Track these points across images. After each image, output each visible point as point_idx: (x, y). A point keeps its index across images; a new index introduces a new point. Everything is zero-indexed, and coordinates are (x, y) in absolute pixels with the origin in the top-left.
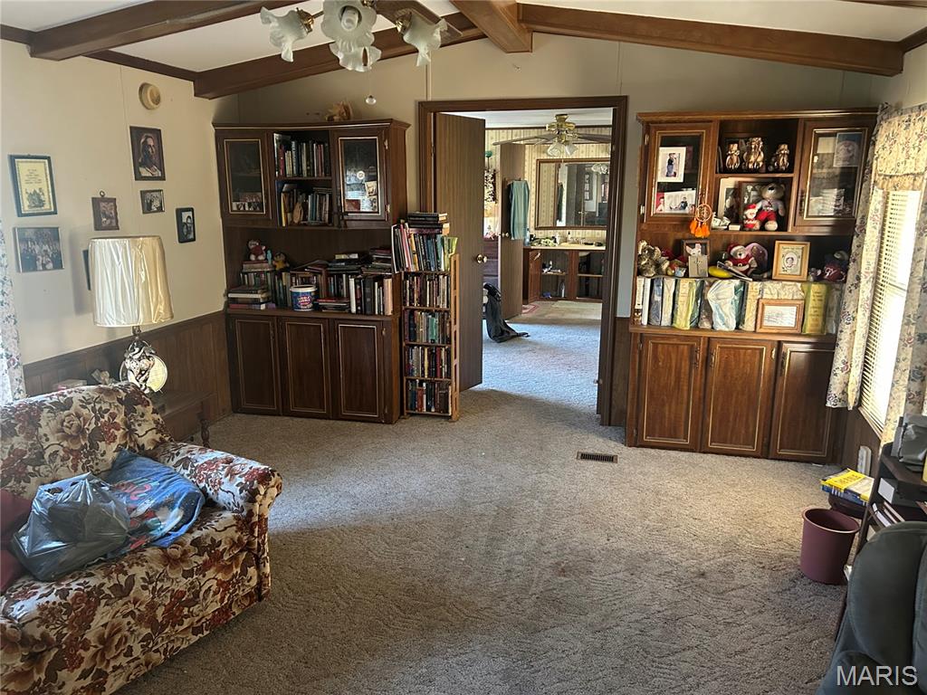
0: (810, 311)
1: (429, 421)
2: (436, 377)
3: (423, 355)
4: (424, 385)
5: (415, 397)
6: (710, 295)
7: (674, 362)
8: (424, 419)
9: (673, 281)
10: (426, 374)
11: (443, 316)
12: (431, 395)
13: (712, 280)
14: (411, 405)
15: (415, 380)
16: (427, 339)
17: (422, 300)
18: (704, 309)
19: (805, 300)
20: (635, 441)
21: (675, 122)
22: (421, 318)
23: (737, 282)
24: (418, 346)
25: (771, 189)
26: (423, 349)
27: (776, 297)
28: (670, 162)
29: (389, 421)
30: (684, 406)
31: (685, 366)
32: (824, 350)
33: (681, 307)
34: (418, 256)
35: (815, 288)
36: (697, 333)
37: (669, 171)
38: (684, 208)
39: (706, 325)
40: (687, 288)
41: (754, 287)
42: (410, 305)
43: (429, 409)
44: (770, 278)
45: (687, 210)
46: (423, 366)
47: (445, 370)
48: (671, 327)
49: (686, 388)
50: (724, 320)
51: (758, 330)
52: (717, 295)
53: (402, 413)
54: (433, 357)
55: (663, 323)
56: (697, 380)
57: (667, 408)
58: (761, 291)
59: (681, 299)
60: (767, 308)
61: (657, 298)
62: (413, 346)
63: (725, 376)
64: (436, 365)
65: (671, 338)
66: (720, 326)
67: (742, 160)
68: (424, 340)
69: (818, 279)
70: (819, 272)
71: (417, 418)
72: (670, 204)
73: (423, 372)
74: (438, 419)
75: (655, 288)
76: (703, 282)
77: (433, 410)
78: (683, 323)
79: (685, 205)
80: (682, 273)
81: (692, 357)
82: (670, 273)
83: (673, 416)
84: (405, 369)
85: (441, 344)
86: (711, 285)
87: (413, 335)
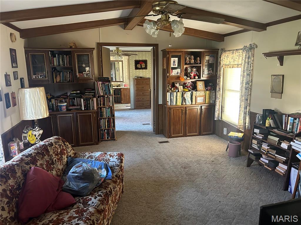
0: (207, 98)
1: (109, 142)
2: (110, 128)
3: (105, 121)
4: (106, 131)
5: (103, 135)
6: (185, 96)
7: (178, 114)
8: (107, 142)
9: (176, 93)
10: (107, 127)
11: (111, 108)
12: (108, 133)
13: (185, 92)
14: (102, 138)
15: (103, 130)
16: (106, 116)
17: (104, 104)
18: (184, 99)
19: (205, 95)
20: (170, 137)
21: (175, 51)
22: (104, 110)
23: (191, 92)
24: (103, 119)
25: (195, 68)
26: (105, 120)
27: (199, 95)
28: (174, 62)
29: (97, 144)
30: (181, 125)
31: (181, 114)
32: (211, 108)
33: (178, 100)
34: (103, 90)
35: (207, 92)
36: (183, 106)
37: (174, 64)
38: (178, 74)
39: (184, 103)
40: (179, 94)
41: (194, 92)
42: (100, 106)
43: (108, 138)
44: (197, 91)
45: (179, 74)
46: (105, 125)
47: (112, 125)
48: (176, 105)
49: (181, 120)
50: (188, 102)
51: (196, 104)
52: (187, 96)
53: (99, 141)
54: (109, 121)
55: (174, 104)
56: (183, 119)
57: (177, 127)
58: (196, 94)
59: (178, 97)
60: (198, 98)
61: (172, 98)
62: (101, 119)
63: (190, 116)
64: (110, 124)
65: (176, 108)
66: (188, 103)
67: (189, 61)
68: (105, 117)
69: (207, 90)
70: (207, 88)
71: (104, 142)
72: (174, 73)
73: (105, 127)
74: (111, 141)
75: (171, 95)
76: (183, 93)
77: (109, 138)
78: (179, 103)
79: (178, 73)
80: (177, 91)
81: (182, 112)
82: (174, 91)
83: (178, 128)
84: (99, 126)
85: (111, 117)
86: (185, 93)
87: (102, 116)
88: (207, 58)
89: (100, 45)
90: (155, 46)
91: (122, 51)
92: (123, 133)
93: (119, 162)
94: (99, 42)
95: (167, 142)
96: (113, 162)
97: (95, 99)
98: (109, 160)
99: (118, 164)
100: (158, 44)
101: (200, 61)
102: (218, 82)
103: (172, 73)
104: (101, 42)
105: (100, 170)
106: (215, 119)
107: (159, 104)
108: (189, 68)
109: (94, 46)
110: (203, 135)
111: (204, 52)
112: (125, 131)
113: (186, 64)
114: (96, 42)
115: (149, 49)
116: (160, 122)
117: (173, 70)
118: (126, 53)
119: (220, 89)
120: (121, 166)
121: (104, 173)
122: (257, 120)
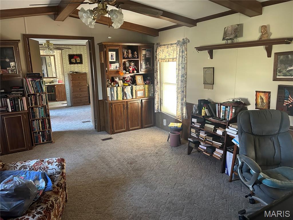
0: (146, 91)
1: (45, 145)
2: (45, 129)
3: (39, 123)
4: (40, 133)
5: (38, 138)
6: (126, 90)
7: (120, 109)
8: (42, 145)
9: (116, 87)
10: (41, 129)
11: (45, 108)
12: (43, 136)
13: (125, 86)
14: (36, 141)
15: (37, 132)
16: (40, 117)
17: (36, 103)
18: (124, 94)
19: (145, 89)
20: (113, 133)
21: (112, 45)
22: (37, 110)
23: (131, 86)
24: (36, 120)
25: (133, 63)
26: (39, 121)
27: (139, 89)
28: (112, 56)
29: (31, 149)
30: (123, 120)
31: (122, 110)
32: (151, 101)
33: (119, 95)
34: (33, 88)
35: (146, 86)
36: (124, 101)
37: (112, 58)
39: (125, 98)
40: (120, 89)
41: (134, 87)
42: (31, 105)
43: (43, 141)
44: (136, 85)
46: (39, 126)
47: (48, 126)
48: (117, 100)
49: (123, 115)
50: (129, 96)
51: (137, 98)
52: (127, 90)
53: (33, 145)
54: (43, 122)
55: (115, 99)
56: (125, 113)
57: (119, 122)
58: (136, 88)
59: (119, 92)
60: (138, 92)
61: (113, 93)
62: (34, 120)
63: (131, 110)
64: (44, 125)
65: (118, 103)
66: (129, 98)
67: (127, 56)
68: (38, 117)
69: (146, 84)
70: (146, 82)
71: (39, 146)
72: (113, 67)
73: (40, 128)
74: (47, 144)
75: (112, 90)
76: (123, 87)
77: (45, 141)
78: (120, 98)
79: (117, 67)
80: (117, 85)
81: (124, 107)
82: (114, 86)
83: (121, 123)
84: (31, 129)
85: (45, 117)
86: (125, 88)
87: (34, 116)
88: (144, 52)
89: (26, 37)
90: (91, 40)
91: (54, 45)
92: (61, 134)
93: (59, 169)
94: (25, 33)
95: (110, 138)
96: (52, 169)
97: (24, 99)
98: (47, 167)
99: (59, 170)
100: (93, 37)
101: (138, 55)
102: (155, 76)
103: (111, 68)
104: (27, 33)
105: (37, 181)
106: (155, 112)
107: (99, 99)
108: (127, 63)
109: (19, 37)
110: (145, 128)
111: (141, 47)
112: (63, 132)
113: (124, 58)
114: (21, 34)
115: (84, 42)
116: (101, 118)
117: (112, 65)
118: (58, 47)
119: (158, 82)
120: (63, 173)
121: (42, 184)
122: (194, 110)
